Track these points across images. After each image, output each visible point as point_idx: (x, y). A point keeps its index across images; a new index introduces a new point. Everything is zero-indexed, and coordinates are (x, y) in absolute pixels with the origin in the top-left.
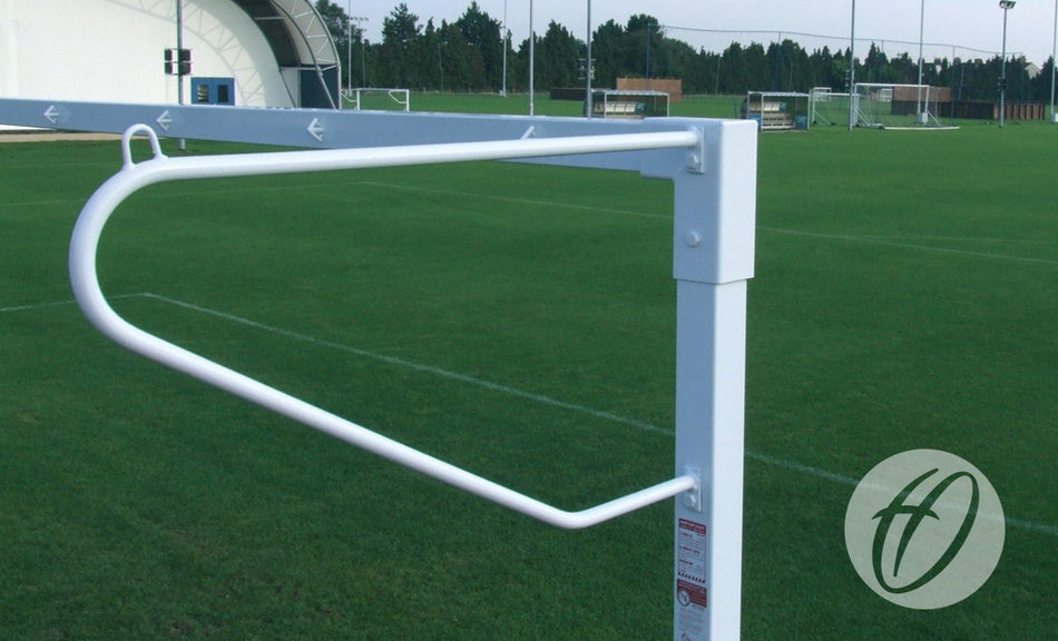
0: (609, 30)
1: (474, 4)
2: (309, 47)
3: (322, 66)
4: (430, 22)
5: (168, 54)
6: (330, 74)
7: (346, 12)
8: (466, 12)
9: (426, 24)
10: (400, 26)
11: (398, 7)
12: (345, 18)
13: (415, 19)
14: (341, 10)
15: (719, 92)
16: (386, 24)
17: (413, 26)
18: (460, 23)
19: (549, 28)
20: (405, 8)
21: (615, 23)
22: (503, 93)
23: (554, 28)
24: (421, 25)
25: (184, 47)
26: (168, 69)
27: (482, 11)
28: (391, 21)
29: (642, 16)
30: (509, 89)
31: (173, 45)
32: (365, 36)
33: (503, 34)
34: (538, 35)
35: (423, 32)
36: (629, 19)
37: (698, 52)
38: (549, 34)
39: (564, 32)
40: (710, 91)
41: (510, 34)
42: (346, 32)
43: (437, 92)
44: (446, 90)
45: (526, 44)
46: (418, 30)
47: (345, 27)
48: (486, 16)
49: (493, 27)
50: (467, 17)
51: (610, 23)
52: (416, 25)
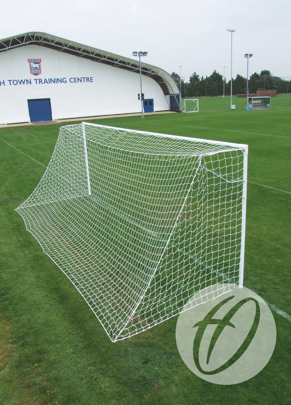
0: (255, 76)
1: (215, 71)
2: (172, 89)
3: (176, 94)
4: (202, 77)
5: (139, 95)
6: (178, 96)
7: (179, 76)
8: (213, 73)
9: (201, 78)
10: (194, 78)
11: (194, 73)
12: (179, 78)
13: (198, 76)
14: (178, 75)
15: (288, 93)
16: (191, 79)
17: (198, 78)
18: (211, 76)
19: (237, 76)
20: (195, 73)
21: (257, 73)
22: (223, 96)
23: (238, 76)
24: (200, 78)
25: (143, 93)
26: (139, 99)
27: (217, 72)
28: (192, 77)
29: (265, 71)
30: (225, 95)
31: (140, 93)
32: (185, 82)
33: (223, 79)
34: (233, 79)
35: (200, 80)
36: (261, 72)
37: (283, 80)
38: (237, 78)
39: (241, 77)
40: (286, 93)
41: (225, 79)
42: (180, 81)
43: (205, 97)
44: (207, 96)
45: (230, 81)
46: (199, 79)
47: (179, 80)
48: (218, 74)
49: (221, 77)
50: (213, 75)
51: (255, 73)
52: (199, 78)
